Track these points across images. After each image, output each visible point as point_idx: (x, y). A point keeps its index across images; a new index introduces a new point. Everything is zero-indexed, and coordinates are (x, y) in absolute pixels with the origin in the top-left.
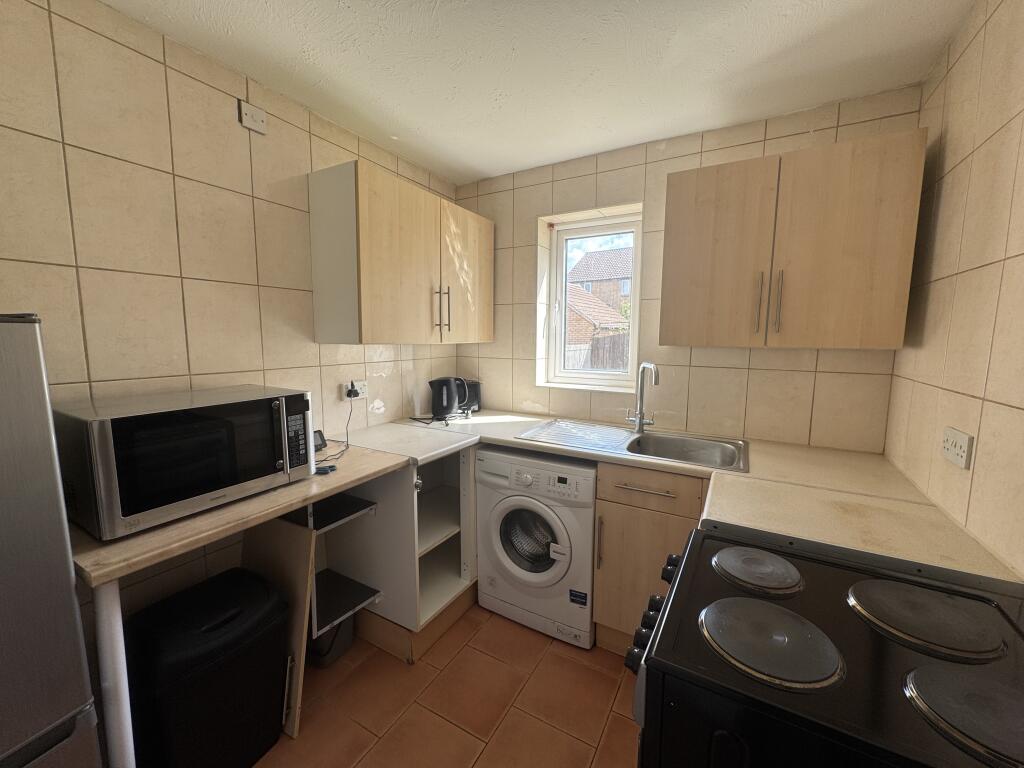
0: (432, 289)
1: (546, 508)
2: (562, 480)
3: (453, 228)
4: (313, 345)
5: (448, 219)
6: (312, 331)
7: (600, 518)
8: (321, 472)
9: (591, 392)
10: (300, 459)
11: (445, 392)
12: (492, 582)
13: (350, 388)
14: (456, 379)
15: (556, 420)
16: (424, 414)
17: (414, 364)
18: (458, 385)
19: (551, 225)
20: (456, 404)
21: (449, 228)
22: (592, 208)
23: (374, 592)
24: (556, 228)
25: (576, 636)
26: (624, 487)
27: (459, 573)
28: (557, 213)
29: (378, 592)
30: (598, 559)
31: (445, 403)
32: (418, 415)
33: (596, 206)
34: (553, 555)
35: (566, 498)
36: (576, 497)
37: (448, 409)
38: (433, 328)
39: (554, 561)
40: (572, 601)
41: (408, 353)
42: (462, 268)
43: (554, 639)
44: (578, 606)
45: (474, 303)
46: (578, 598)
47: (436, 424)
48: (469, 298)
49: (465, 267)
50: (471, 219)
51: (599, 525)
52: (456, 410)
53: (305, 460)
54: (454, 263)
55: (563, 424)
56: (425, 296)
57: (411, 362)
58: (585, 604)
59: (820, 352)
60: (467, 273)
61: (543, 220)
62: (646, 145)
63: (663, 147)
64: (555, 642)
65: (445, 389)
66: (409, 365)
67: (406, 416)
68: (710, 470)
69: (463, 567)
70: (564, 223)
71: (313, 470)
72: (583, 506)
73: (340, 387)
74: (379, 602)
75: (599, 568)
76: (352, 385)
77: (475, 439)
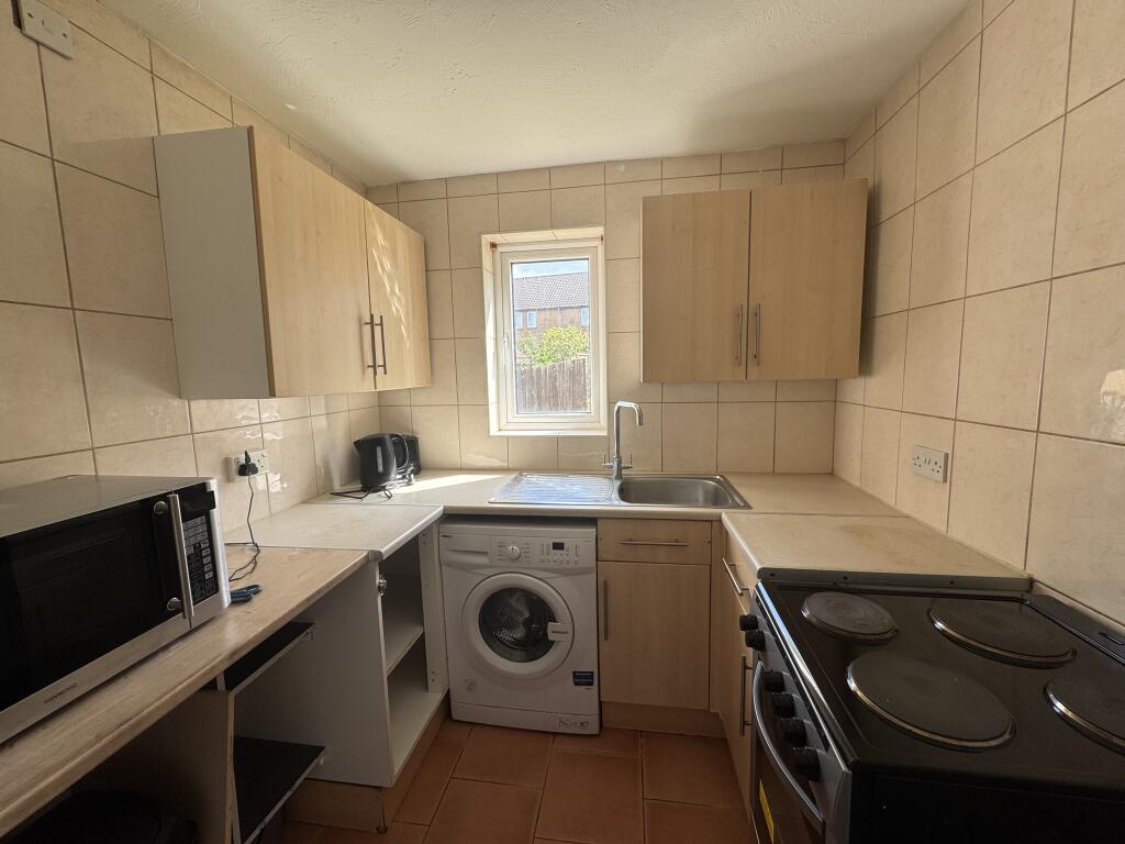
0: (360, 319)
1: (541, 583)
2: (558, 546)
3: (380, 238)
4: (176, 402)
5: (374, 227)
6: (178, 380)
7: (605, 583)
8: (241, 598)
9: (558, 437)
10: (207, 586)
11: (379, 453)
12: (471, 686)
13: (244, 462)
14: (392, 436)
15: (521, 475)
16: (346, 484)
17: (328, 419)
18: (395, 443)
19: (494, 246)
20: (395, 468)
21: (375, 238)
22: (547, 229)
23: (318, 750)
24: (500, 249)
25: (582, 724)
26: (630, 543)
27: (426, 687)
28: (506, 232)
29: (322, 748)
30: (604, 629)
31: (381, 469)
32: (337, 488)
33: (552, 227)
34: (551, 637)
35: (564, 566)
36: (576, 562)
37: (385, 476)
38: (364, 371)
39: (553, 642)
40: (576, 684)
41: (319, 407)
42: (393, 291)
43: (555, 734)
44: (583, 688)
45: (408, 336)
46: (582, 679)
47: (372, 497)
48: (404, 331)
49: (397, 291)
50: (400, 230)
51: (603, 592)
52: (395, 475)
53: (216, 588)
54: (384, 285)
55: (533, 478)
56: (352, 328)
57: (324, 417)
58: (591, 684)
59: (779, 384)
60: (399, 299)
61: (487, 239)
62: (604, 165)
63: (622, 168)
64: (558, 738)
65: (379, 450)
66: (322, 422)
67: (322, 491)
68: (718, 511)
69: (430, 677)
70: (509, 244)
71: (226, 599)
72: (584, 571)
73: (227, 461)
74: (324, 762)
75: (606, 638)
76: (248, 458)
77: (438, 511)
